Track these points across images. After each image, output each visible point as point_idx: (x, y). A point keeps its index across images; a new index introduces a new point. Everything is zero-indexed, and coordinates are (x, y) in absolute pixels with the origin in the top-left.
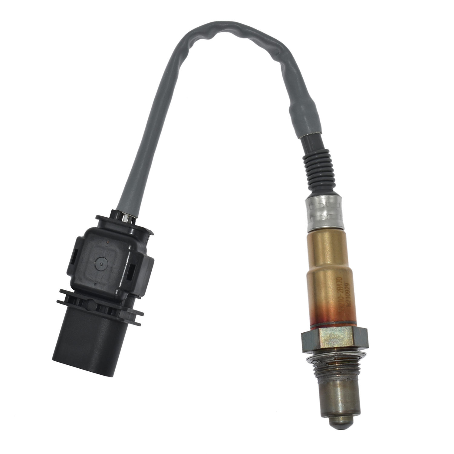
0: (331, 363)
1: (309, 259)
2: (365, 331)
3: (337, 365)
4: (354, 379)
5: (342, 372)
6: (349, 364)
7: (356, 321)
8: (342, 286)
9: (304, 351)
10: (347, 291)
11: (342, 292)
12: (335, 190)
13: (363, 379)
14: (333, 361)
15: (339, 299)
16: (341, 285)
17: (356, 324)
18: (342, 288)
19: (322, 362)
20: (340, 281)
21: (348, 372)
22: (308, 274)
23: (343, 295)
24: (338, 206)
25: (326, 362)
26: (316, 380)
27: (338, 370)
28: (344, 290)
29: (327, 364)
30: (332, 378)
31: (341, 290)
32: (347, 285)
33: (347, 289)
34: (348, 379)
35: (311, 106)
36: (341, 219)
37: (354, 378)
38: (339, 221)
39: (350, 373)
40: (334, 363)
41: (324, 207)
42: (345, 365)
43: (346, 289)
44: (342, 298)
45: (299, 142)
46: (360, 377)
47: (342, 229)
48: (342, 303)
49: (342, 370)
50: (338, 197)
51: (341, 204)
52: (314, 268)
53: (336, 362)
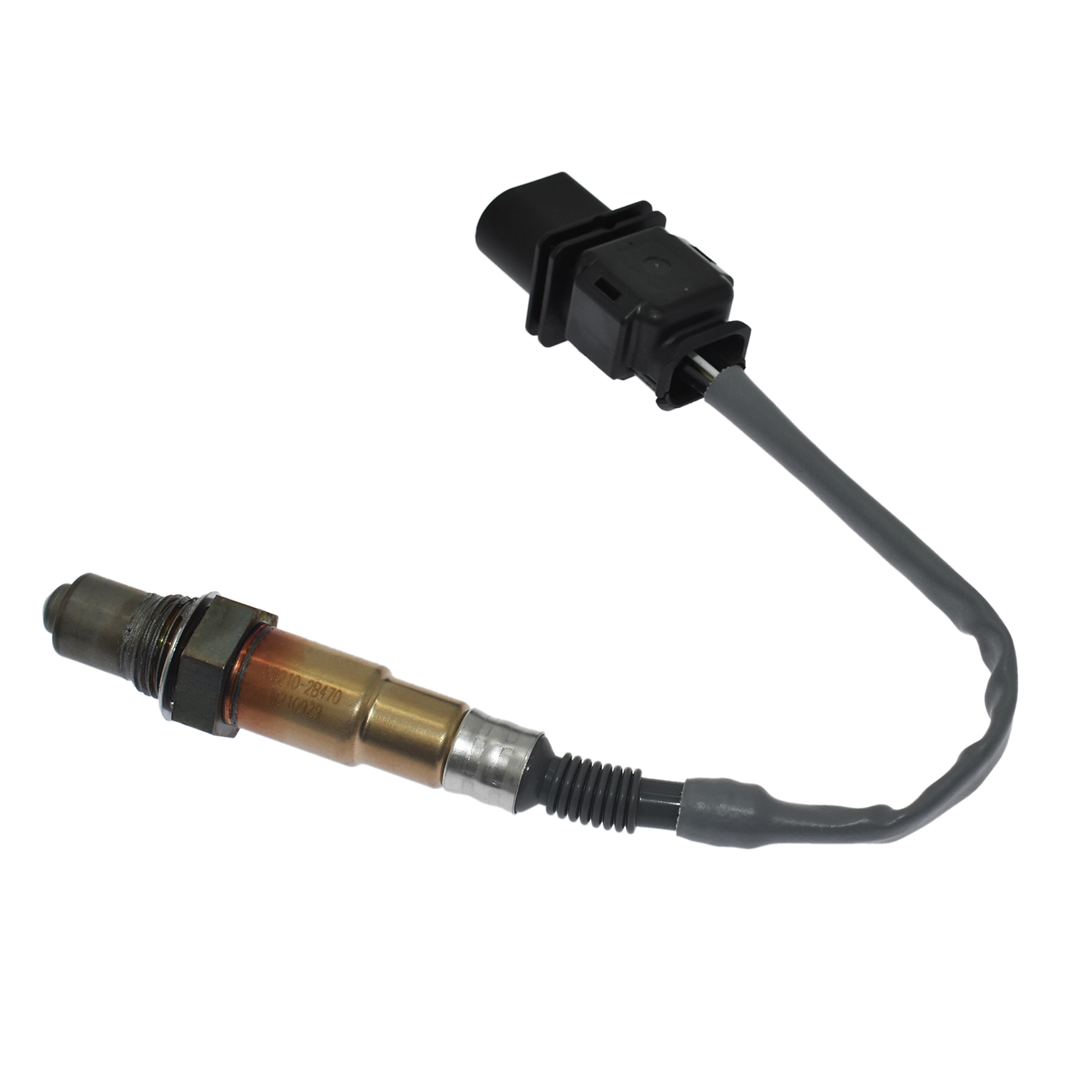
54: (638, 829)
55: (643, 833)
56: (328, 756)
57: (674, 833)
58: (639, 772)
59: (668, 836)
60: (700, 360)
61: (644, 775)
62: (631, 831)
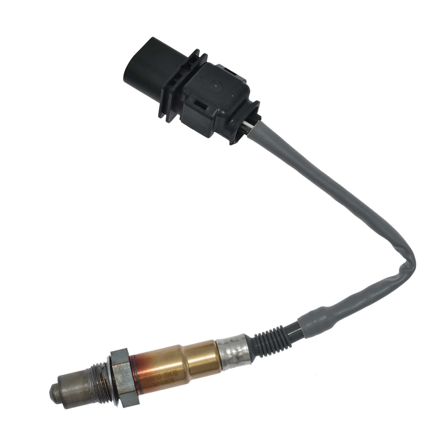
0: (102, 377)
3: (101, 382)
4: (92, 399)
5: (96, 388)
6: (104, 393)
7: (143, 393)
8: (170, 376)
9: (112, 353)
10: (167, 381)
11: (165, 378)
12: (258, 358)
13: (95, 407)
14: (104, 379)
16: (171, 376)
18: (169, 377)
19: (102, 369)
20: (174, 374)
21: (96, 393)
22: (178, 345)
23: (163, 379)
24: (242, 363)
25: (102, 372)
27: (97, 384)
28: (167, 379)
29: (101, 374)
30: (90, 380)
31: (167, 376)
32: (172, 381)
34: (91, 394)
35: (327, 325)
36: (231, 367)
37: (94, 399)
38: (229, 366)
39: (97, 395)
40: (102, 380)
41: (238, 350)
42: (102, 390)
43: (169, 380)
44: (160, 378)
45: (294, 320)
46: (97, 404)
47: (222, 370)
48: (156, 379)
49: (98, 387)
51: (245, 365)
52: (183, 351)
53: (103, 381)
54: (293, 344)
55: (295, 345)
56: (182, 385)
57: (304, 339)
58: (281, 326)
59: (303, 340)
60: (246, 123)
61: (284, 326)
62: (291, 346)
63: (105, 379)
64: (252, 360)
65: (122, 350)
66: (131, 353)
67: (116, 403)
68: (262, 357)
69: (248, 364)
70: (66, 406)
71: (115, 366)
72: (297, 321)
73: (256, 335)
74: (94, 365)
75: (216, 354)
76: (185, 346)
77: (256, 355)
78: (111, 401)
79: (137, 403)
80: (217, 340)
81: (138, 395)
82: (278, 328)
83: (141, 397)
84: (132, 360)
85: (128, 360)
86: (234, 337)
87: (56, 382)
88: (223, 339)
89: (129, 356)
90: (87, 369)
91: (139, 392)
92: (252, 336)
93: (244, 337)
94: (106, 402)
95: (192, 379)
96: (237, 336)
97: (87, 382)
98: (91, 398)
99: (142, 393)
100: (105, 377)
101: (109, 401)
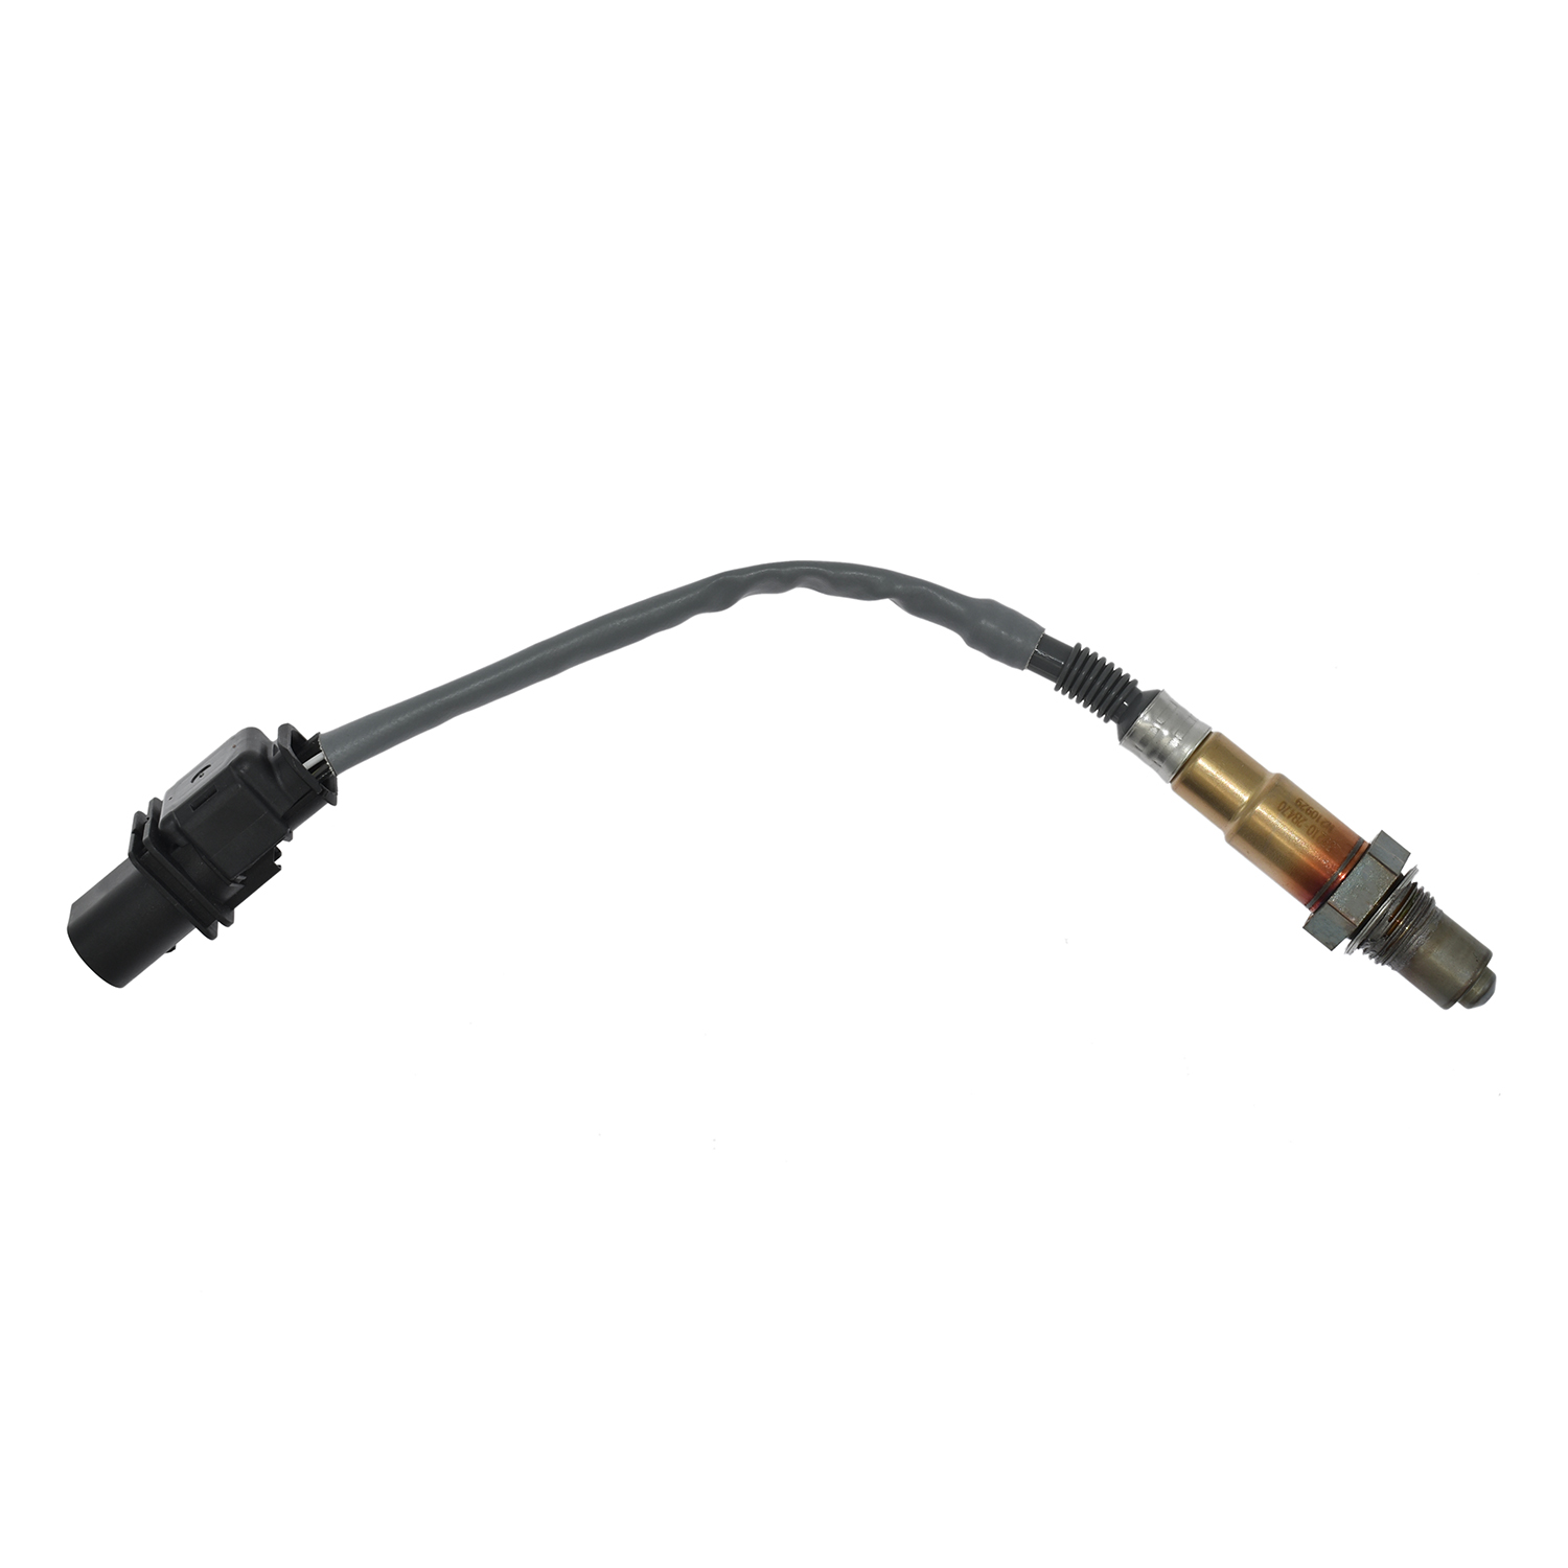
0: (1390, 928)
1: (1209, 818)
2: (1383, 837)
5: (1417, 926)
6: (1414, 905)
7: (1360, 838)
8: (1296, 812)
9: (1332, 946)
11: (1305, 820)
12: (1142, 687)
13: (1448, 903)
15: (1310, 833)
16: (1293, 811)
17: (1364, 841)
18: (1298, 813)
19: (1375, 942)
20: (1286, 807)
21: (1424, 919)
22: (1229, 840)
23: (1310, 821)
24: (1175, 707)
25: (1380, 936)
26: (1387, 968)
27: (1408, 930)
28: (1303, 814)
29: (1384, 936)
30: (1412, 947)
31: (1298, 818)
32: (1300, 805)
33: (1305, 808)
34: (1432, 927)
35: (991, 609)
36: (1196, 721)
39: (1427, 916)
40: (1394, 926)
42: (1410, 913)
43: (1303, 810)
44: (1314, 829)
45: (1028, 674)
46: (1439, 904)
48: (1319, 834)
49: (1413, 923)
50: (1161, 695)
52: (1232, 825)
53: (1395, 922)
54: (1072, 645)
57: (1046, 632)
58: (1057, 689)
61: (1054, 684)
62: (1078, 646)
63: (1390, 921)
64: (1155, 694)
65: (1313, 934)
66: (1305, 913)
67: (1414, 871)
68: (1135, 682)
69: (1167, 695)
70: (1486, 956)
71: (1353, 920)
72: (1029, 668)
73: (1106, 720)
74: (1377, 963)
75: (1196, 760)
76: (1220, 827)
77: (1140, 694)
78: (1416, 884)
79: (1383, 836)
80: (1167, 782)
81: (1370, 845)
82: (1064, 693)
83: (1369, 837)
84: (1319, 900)
85: (1326, 906)
86: (1139, 756)
87: (1457, 1005)
88: (1157, 771)
89: (1314, 913)
90: (1393, 969)
91: (1365, 847)
92: (1113, 726)
93: (1126, 737)
94: (1425, 891)
95: (1271, 774)
96: (1133, 751)
97: (1417, 949)
98: (1440, 922)
99: (1361, 841)
100: (1387, 925)
101: (1419, 887)
